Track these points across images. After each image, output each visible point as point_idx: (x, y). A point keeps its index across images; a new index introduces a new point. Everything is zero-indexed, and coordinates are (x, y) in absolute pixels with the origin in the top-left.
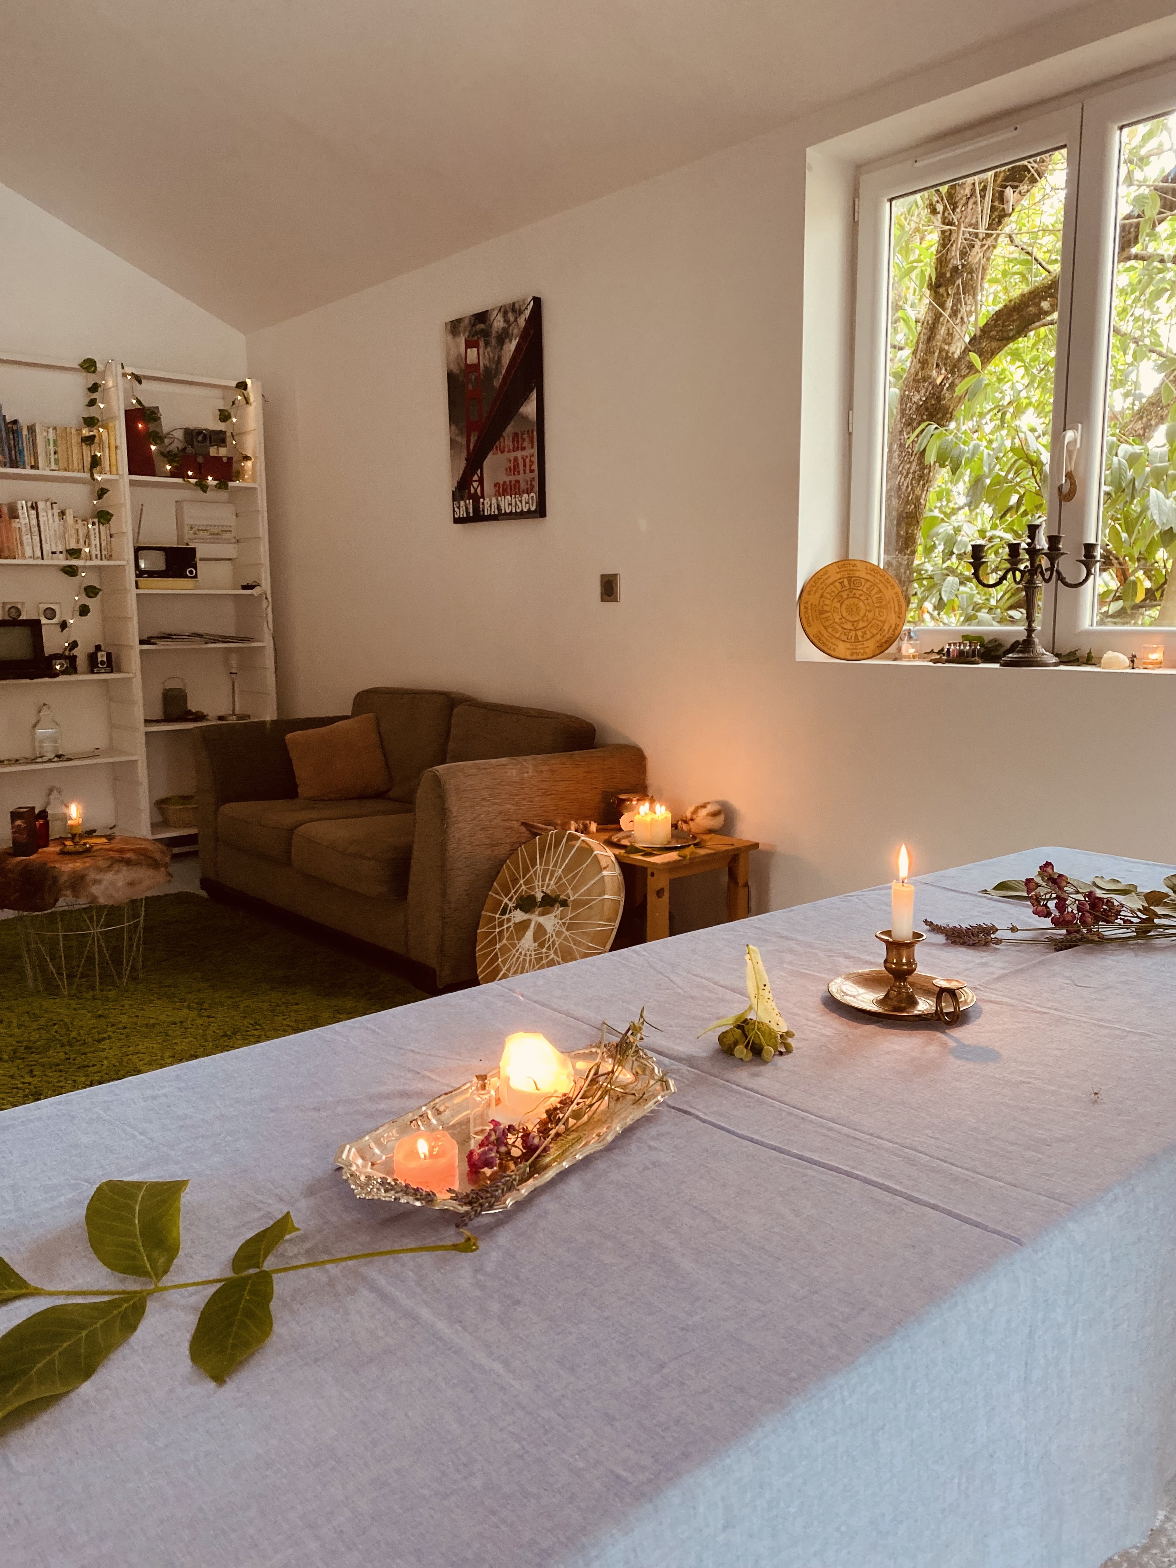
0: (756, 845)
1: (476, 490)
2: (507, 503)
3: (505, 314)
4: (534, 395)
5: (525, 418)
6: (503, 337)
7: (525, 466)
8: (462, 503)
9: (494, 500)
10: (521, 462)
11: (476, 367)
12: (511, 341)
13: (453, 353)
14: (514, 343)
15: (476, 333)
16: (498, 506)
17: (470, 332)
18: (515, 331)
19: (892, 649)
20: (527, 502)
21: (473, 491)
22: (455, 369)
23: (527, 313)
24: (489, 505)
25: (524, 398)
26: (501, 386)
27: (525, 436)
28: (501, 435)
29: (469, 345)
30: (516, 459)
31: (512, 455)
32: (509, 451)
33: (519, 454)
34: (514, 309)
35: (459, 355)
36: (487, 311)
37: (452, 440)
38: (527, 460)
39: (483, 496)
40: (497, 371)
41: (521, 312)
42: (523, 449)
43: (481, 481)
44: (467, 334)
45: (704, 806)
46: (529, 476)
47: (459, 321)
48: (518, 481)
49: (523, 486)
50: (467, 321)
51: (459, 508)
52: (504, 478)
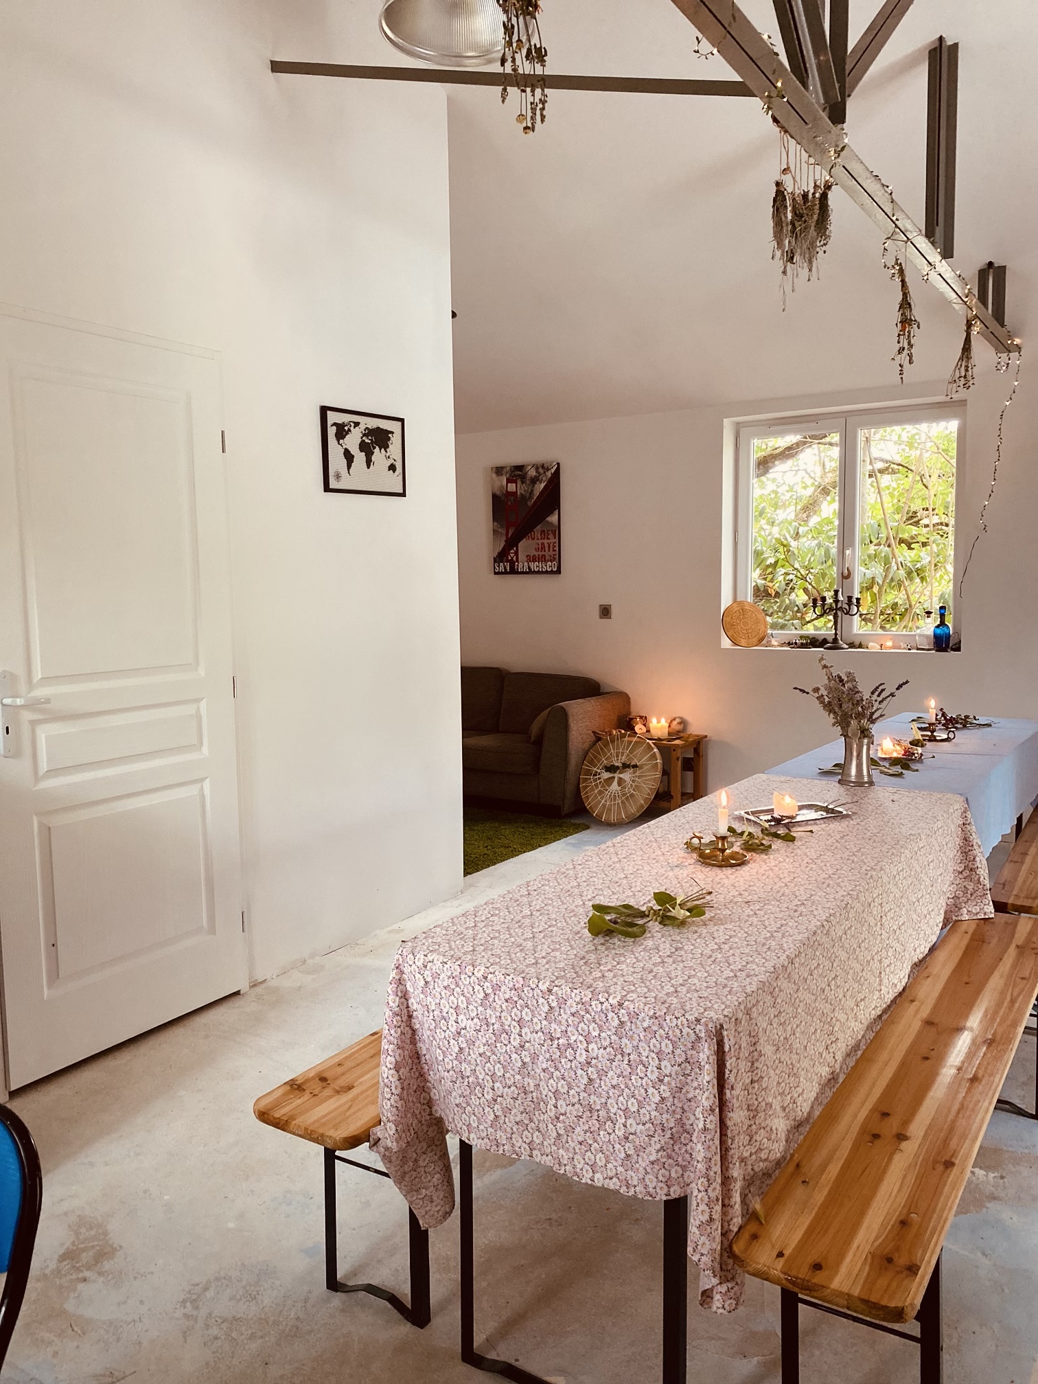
0: (706, 736)
1: (512, 558)
2: (534, 566)
3: (537, 469)
4: (557, 512)
5: (551, 524)
6: (534, 481)
7: (549, 547)
8: (501, 564)
9: (526, 564)
10: (546, 545)
11: (515, 494)
12: (541, 483)
13: (497, 484)
14: (543, 485)
15: (515, 476)
16: (529, 567)
17: (510, 475)
18: (544, 479)
19: (764, 642)
20: (549, 566)
21: (510, 558)
22: (498, 493)
23: (553, 470)
24: (522, 565)
25: (551, 513)
26: (533, 505)
27: (550, 532)
28: (532, 531)
29: (508, 481)
30: (543, 544)
31: (540, 542)
32: (538, 539)
33: (546, 541)
34: (544, 467)
35: (502, 486)
36: (523, 466)
37: (494, 531)
38: (551, 545)
39: (517, 561)
40: (531, 497)
41: (548, 469)
42: (548, 539)
43: (516, 553)
44: (508, 476)
45: (674, 719)
46: (551, 553)
47: (502, 468)
48: (544, 556)
49: (547, 558)
50: (508, 469)
51: (499, 567)
52: (533, 553)
